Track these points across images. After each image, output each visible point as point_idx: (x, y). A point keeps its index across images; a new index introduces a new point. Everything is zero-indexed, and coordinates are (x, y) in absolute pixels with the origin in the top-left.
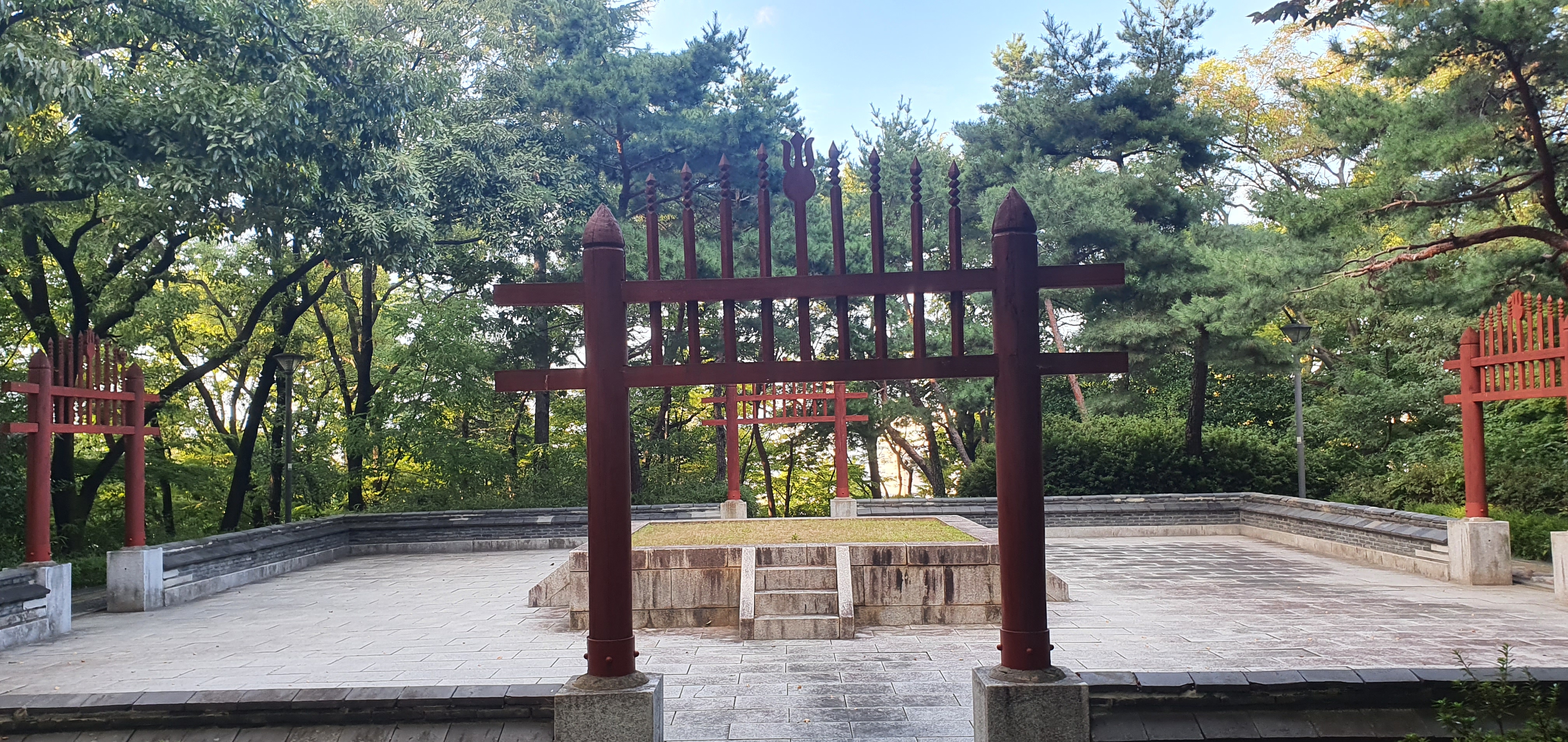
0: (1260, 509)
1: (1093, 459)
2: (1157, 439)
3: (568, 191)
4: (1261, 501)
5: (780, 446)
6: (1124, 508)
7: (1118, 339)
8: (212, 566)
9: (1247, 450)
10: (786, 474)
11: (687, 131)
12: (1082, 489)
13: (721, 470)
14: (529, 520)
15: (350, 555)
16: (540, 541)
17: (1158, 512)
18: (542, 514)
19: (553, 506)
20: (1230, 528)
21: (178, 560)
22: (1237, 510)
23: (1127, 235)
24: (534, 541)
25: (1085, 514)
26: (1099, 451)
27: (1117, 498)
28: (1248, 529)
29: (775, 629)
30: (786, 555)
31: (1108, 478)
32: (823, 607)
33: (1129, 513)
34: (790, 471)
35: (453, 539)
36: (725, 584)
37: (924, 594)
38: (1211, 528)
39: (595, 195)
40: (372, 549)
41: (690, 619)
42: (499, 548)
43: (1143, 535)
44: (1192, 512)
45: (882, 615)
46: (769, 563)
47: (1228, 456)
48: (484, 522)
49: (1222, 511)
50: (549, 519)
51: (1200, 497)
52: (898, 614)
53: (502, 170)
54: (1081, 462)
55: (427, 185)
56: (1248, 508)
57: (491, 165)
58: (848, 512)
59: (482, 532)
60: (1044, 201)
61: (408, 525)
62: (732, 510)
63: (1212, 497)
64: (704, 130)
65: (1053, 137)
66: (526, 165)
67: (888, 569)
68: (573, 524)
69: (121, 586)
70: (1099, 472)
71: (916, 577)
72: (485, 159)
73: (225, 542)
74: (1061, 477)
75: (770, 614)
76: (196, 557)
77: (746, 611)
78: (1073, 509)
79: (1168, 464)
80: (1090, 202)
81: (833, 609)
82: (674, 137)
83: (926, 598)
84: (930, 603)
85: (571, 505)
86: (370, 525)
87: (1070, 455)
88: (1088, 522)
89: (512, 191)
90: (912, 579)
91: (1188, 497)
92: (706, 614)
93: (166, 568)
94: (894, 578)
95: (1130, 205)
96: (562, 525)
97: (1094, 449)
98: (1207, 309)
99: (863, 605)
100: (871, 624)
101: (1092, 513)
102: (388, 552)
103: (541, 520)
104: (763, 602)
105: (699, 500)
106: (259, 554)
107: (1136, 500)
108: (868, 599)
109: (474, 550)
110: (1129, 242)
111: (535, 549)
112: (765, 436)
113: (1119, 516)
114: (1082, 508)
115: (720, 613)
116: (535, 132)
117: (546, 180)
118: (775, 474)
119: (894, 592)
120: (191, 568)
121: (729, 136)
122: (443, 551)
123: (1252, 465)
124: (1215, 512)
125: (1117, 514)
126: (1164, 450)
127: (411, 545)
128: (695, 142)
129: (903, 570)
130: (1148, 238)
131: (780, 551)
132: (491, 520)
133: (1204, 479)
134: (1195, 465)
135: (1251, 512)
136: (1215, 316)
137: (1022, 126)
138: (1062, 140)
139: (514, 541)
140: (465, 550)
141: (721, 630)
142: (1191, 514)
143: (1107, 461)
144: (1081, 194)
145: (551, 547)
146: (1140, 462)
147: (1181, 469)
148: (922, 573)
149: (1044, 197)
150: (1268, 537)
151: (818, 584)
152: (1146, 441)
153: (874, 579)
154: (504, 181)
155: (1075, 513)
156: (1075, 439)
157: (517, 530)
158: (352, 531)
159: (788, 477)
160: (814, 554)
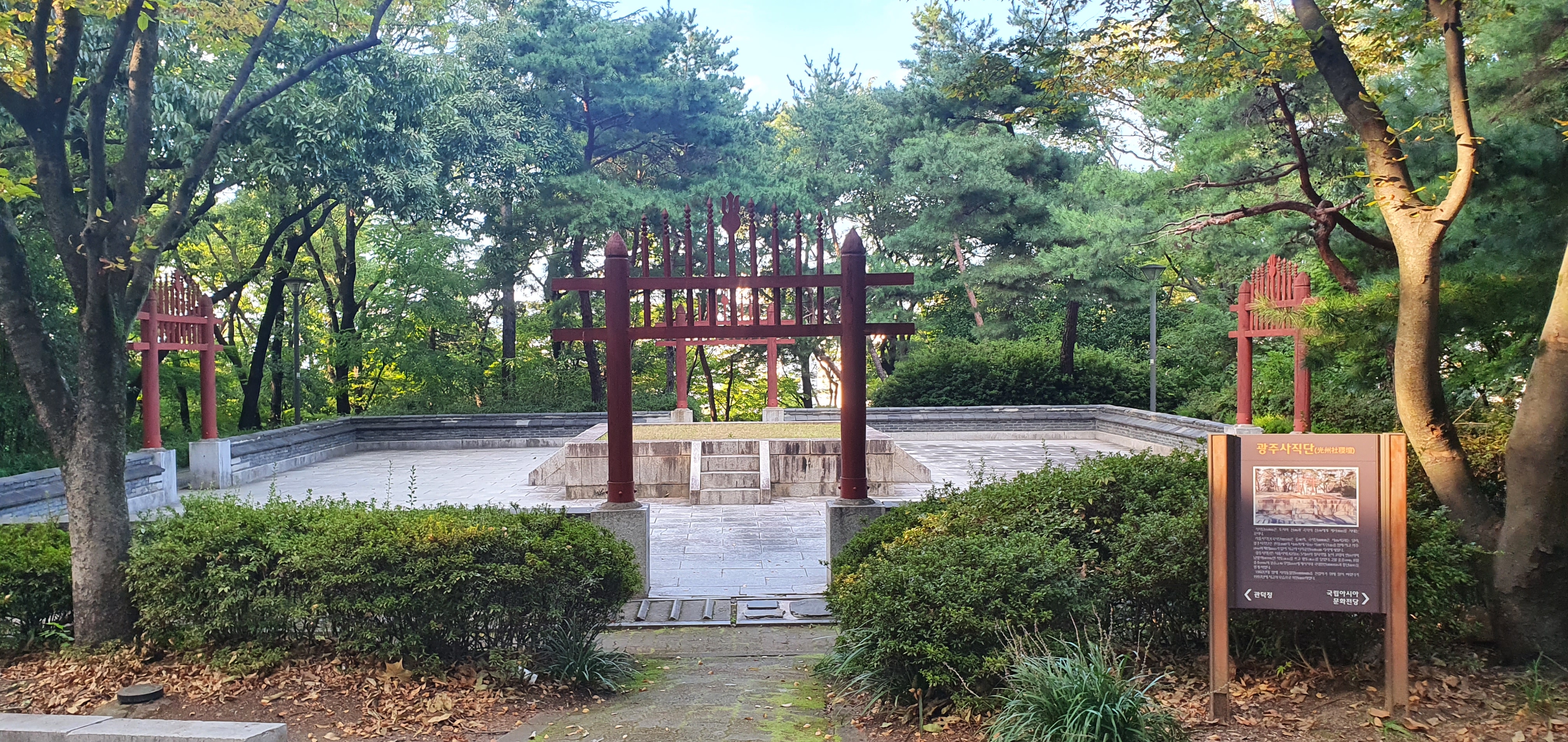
0: (1109, 419)
1: (983, 376)
2: (1036, 359)
3: (544, 147)
4: (1112, 412)
5: (722, 361)
6: (1002, 416)
7: (997, 280)
8: (262, 456)
9: (1111, 369)
10: (727, 386)
11: (645, 98)
12: (972, 401)
13: (670, 383)
14: (509, 423)
15: (358, 451)
16: (518, 441)
17: (1028, 420)
18: (520, 418)
19: (527, 411)
20: (1088, 433)
21: (240, 450)
22: (1094, 419)
23: (1006, 194)
24: (513, 441)
25: (969, 421)
26: (987, 369)
27: (996, 408)
28: (1101, 435)
29: (715, 497)
30: (723, 447)
31: (994, 392)
32: (749, 483)
33: (1005, 421)
34: (730, 384)
35: (445, 438)
36: (678, 467)
37: (821, 474)
38: (1072, 434)
39: (565, 149)
40: (375, 446)
41: (654, 492)
42: (484, 446)
43: (1017, 438)
44: (1057, 420)
45: (792, 489)
46: (711, 452)
47: (1096, 374)
48: (471, 424)
49: (1080, 420)
50: (526, 423)
51: (1064, 408)
52: (803, 489)
53: (490, 131)
54: (972, 378)
55: (431, 145)
56: (1101, 418)
57: (482, 128)
58: (777, 419)
59: (470, 432)
60: (939, 166)
61: (406, 425)
62: (680, 417)
63: (1073, 408)
64: (658, 96)
65: (952, 105)
66: (508, 124)
67: (797, 457)
68: (546, 427)
69: (202, 470)
70: (987, 387)
71: (816, 463)
72: (478, 123)
73: (269, 437)
74: (955, 391)
75: (711, 486)
76: (252, 448)
77: (694, 486)
78: (959, 417)
79: (1045, 380)
80: (975, 166)
81: (756, 484)
82: (634, 103)
83: (823, 478)
84: (826, 481)
85: (541, 411)
86: (374, 426)
87: (962, 372)
88: (971, 428)
89: (499, 148)
90: (813, 464)
91: (1054, 408)
92: (664, 488)
93: (233, 457)
94: (801, 464)
95: (1009, 169)
96: (537, 427)
97: (984, 367)
98: (1064, 258)
99: (778, 482)
100: (783, 496)
101: (975, 420)
102: (389, 448)
103: (519, 423)
104: (706, 479)
105: (652, 409)
106: (293, 448)
107: (1011, 410)
108: (782, 478)
109: (463, 448)
110: (1008, 199)
111: (515, 447)
112: (707, 351)
113: (996, 423)
114: (967, 416)
115: (675, 488)
116: (514, 93)
117: (525, 138)
118: (717, 387)
119: (801, 473)
120: (249, 457)
121: (680, 103)
122: (437, 448)
123: (1114, 382)
124: (1075, 420)
125: (995, 421)
126: (1042, 369)
127: (409, 443)
128: (651, 107)
129: (807, 458)
130: (1024, 195)
131: (719, 444)
132: (477, 423)
133: (1073, 394)
134: (1067, 382)
135: (1104, 421)
136: (1071, 263)
137: (926, 96)
138: (958, 110)
139: (497, 440)
140: (455, 447)
141: (677, 500)
142: (1056, 422)
143: (994, 378)
144: (968, 160)
145: (528, 445)
146: (1021, 378)
147: (1054, 384)
148: (821, 459)
149: (939, 161)
150: (1114, 441)
151: (746, 467)
152: (1027, 361)
153: (787, 464)
154: (492, 139)
155: (961, 420)
156: (968, 359)
157: (499, 431)
158: (358, 431)
159: (729, 390)
160: (744, 446)
